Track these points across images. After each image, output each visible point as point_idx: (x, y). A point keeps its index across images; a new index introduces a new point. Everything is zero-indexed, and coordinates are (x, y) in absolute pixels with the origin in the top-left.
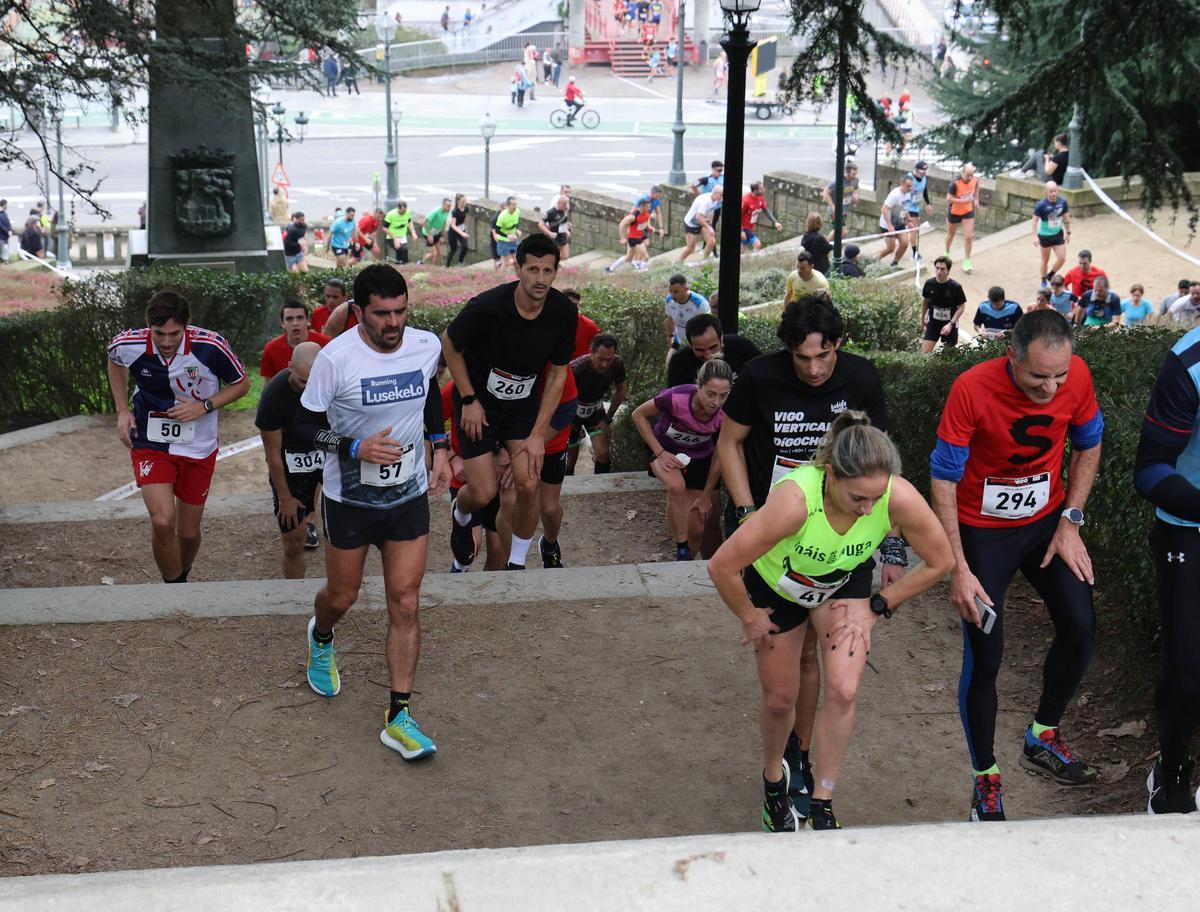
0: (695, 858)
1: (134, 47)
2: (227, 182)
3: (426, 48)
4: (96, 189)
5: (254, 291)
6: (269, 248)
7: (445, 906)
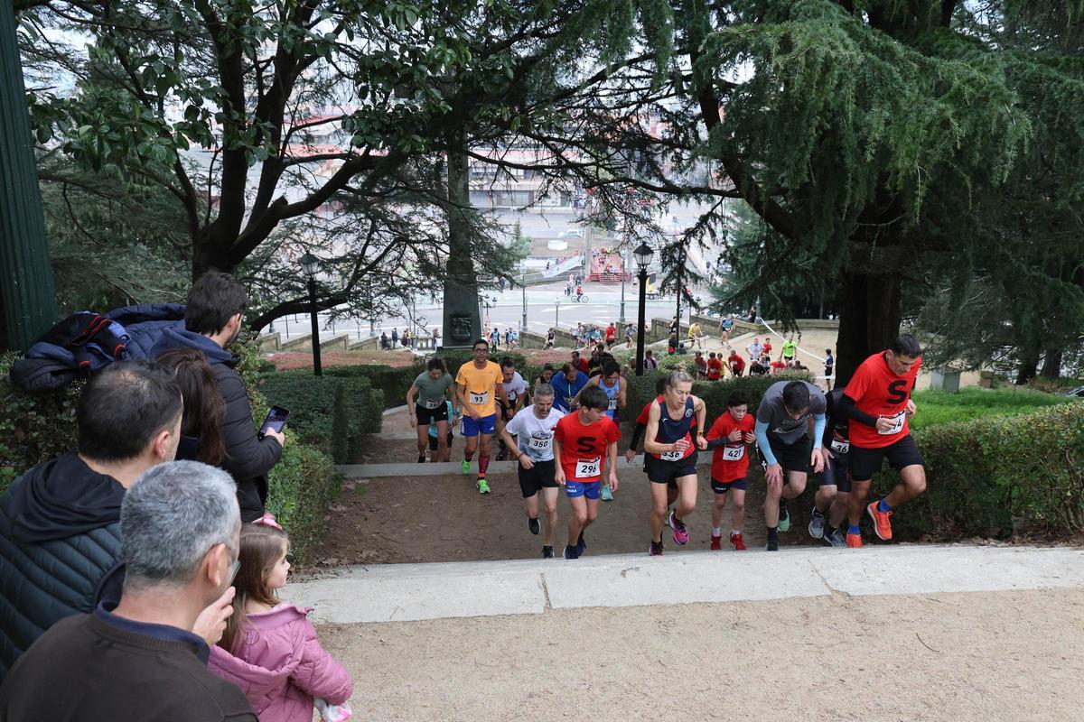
0: (629, 569)
2: (469, 322)
7: (541, 585)
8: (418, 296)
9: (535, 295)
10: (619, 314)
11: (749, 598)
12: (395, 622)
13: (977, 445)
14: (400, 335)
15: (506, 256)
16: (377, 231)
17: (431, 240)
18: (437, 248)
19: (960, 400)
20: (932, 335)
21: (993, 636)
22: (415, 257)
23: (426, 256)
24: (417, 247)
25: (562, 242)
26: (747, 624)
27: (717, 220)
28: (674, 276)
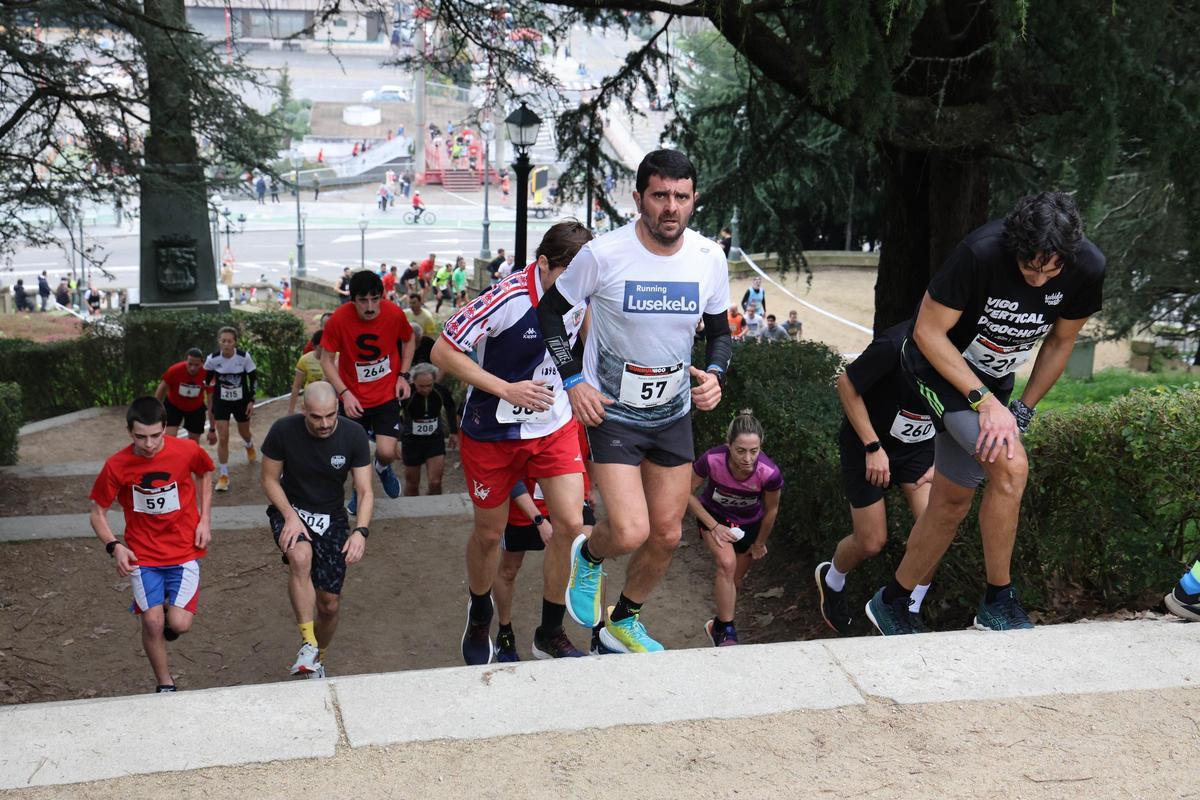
0: (495, 671)
1: (130, 170)
2: (192, 257)
4: (105, 261)
5: (209, 326)
6: (221, 299)
7: (330, 706)
8: (88, 207)
10: (481, 245)
11: (717, 714)
12: (37, 788)
13: (1122, 443)
14: (54, 286)
15: (261, 130)
17: (112, 95)
18: (124, 110)
19: (1094, 392)
21: (1151, 768)
22: (79, 128)
23: (103, 125)
24: (83, 107)
25: (371, 109)
26: (713, 759)
27: (659, 61)
28: (580, 167)
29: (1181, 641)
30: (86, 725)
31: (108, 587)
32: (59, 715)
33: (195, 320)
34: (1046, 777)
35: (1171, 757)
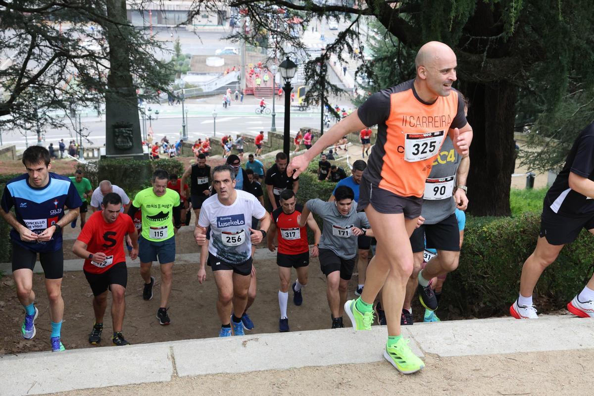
0: (249, 340)
1: (101, 91)
2: (130, 132)
3: (196, 90)
4: (88, 135)
5: (138, 166)
6: (144, 153)
7: (170, 357)
8: (80, 108)
9: (193, 108)
10: (272, 125)
11: (353, 361)
14: (67, 146)
15: (163, 71)
16: (38, 46)
17: (91, 55)
18: (97, 63)
20: (548, 139)
21: (559, 388)
22: (76, 71)
23: (87, 70)
24: (78, 61)
25: (220, 58)
26: (349, 383)
27: (354, 36)
28: (316, 88)
29: (580, 327)
30: (55, 366)
31: (82, 295)
32: (43, 361)
33: (131, 164)
34: (508, 392)
35: (570, 383)
